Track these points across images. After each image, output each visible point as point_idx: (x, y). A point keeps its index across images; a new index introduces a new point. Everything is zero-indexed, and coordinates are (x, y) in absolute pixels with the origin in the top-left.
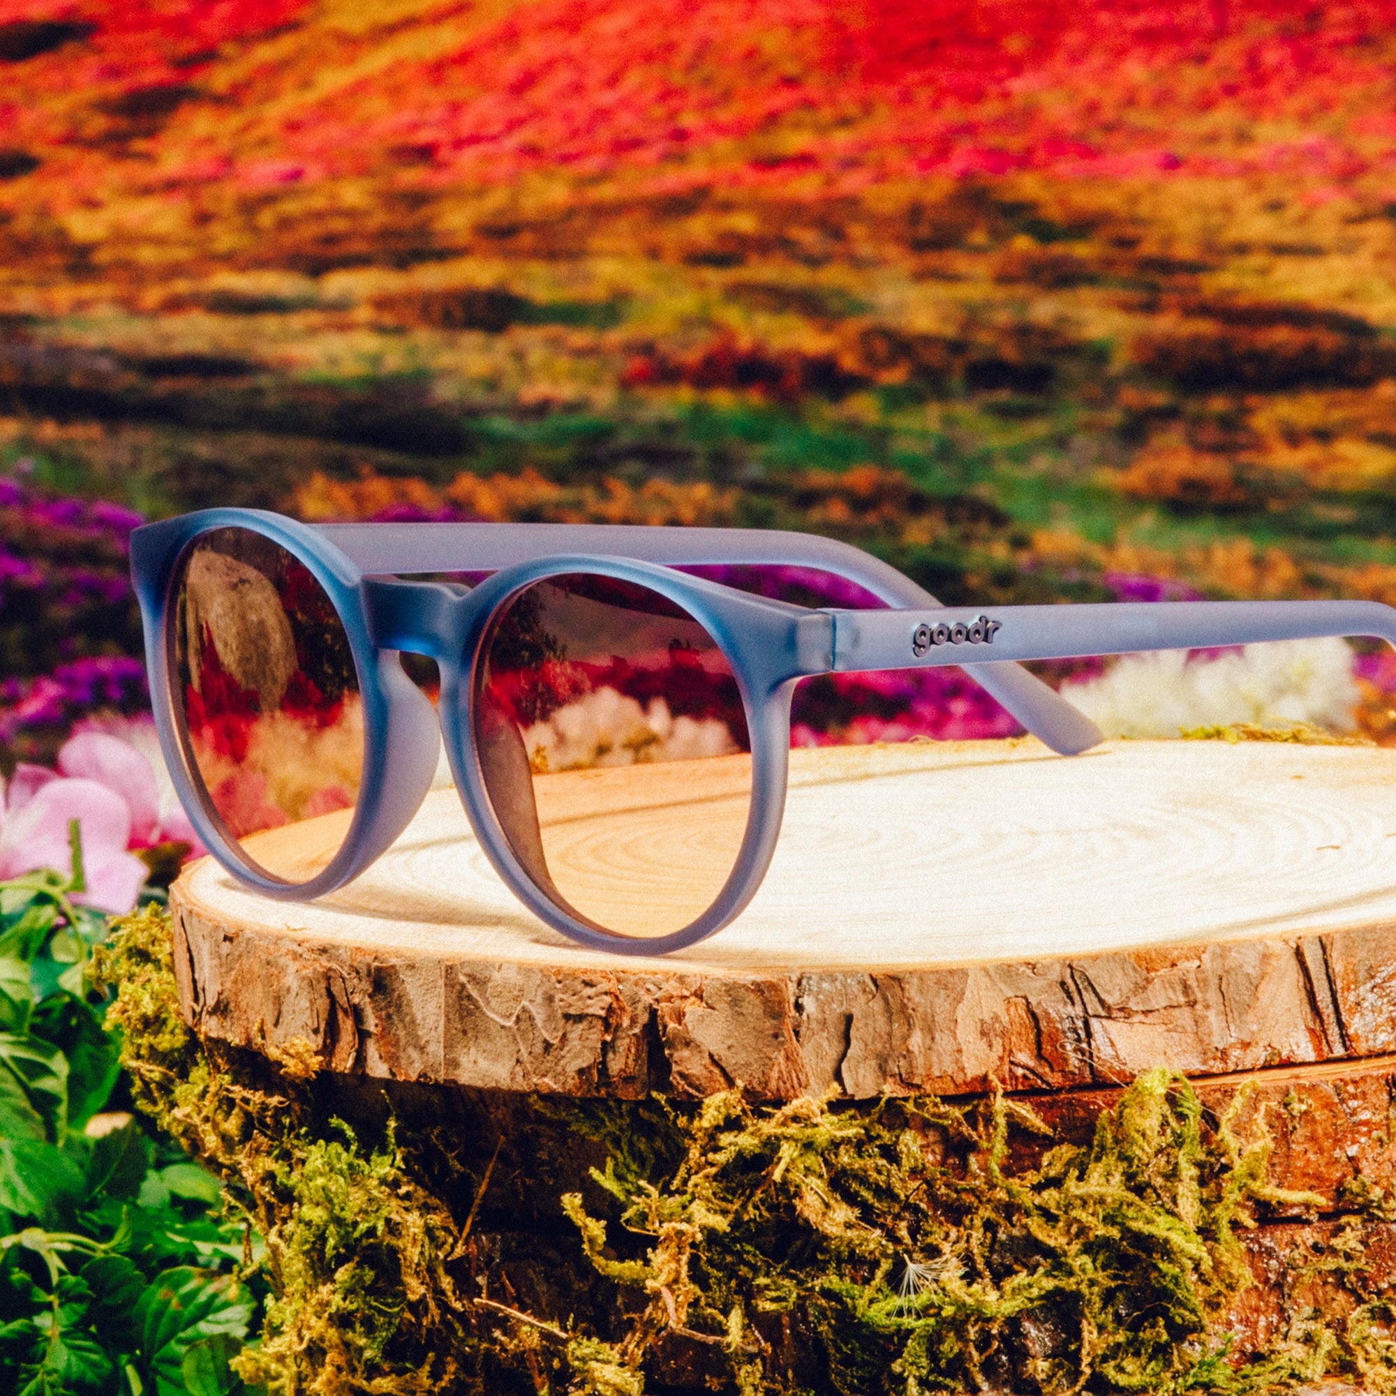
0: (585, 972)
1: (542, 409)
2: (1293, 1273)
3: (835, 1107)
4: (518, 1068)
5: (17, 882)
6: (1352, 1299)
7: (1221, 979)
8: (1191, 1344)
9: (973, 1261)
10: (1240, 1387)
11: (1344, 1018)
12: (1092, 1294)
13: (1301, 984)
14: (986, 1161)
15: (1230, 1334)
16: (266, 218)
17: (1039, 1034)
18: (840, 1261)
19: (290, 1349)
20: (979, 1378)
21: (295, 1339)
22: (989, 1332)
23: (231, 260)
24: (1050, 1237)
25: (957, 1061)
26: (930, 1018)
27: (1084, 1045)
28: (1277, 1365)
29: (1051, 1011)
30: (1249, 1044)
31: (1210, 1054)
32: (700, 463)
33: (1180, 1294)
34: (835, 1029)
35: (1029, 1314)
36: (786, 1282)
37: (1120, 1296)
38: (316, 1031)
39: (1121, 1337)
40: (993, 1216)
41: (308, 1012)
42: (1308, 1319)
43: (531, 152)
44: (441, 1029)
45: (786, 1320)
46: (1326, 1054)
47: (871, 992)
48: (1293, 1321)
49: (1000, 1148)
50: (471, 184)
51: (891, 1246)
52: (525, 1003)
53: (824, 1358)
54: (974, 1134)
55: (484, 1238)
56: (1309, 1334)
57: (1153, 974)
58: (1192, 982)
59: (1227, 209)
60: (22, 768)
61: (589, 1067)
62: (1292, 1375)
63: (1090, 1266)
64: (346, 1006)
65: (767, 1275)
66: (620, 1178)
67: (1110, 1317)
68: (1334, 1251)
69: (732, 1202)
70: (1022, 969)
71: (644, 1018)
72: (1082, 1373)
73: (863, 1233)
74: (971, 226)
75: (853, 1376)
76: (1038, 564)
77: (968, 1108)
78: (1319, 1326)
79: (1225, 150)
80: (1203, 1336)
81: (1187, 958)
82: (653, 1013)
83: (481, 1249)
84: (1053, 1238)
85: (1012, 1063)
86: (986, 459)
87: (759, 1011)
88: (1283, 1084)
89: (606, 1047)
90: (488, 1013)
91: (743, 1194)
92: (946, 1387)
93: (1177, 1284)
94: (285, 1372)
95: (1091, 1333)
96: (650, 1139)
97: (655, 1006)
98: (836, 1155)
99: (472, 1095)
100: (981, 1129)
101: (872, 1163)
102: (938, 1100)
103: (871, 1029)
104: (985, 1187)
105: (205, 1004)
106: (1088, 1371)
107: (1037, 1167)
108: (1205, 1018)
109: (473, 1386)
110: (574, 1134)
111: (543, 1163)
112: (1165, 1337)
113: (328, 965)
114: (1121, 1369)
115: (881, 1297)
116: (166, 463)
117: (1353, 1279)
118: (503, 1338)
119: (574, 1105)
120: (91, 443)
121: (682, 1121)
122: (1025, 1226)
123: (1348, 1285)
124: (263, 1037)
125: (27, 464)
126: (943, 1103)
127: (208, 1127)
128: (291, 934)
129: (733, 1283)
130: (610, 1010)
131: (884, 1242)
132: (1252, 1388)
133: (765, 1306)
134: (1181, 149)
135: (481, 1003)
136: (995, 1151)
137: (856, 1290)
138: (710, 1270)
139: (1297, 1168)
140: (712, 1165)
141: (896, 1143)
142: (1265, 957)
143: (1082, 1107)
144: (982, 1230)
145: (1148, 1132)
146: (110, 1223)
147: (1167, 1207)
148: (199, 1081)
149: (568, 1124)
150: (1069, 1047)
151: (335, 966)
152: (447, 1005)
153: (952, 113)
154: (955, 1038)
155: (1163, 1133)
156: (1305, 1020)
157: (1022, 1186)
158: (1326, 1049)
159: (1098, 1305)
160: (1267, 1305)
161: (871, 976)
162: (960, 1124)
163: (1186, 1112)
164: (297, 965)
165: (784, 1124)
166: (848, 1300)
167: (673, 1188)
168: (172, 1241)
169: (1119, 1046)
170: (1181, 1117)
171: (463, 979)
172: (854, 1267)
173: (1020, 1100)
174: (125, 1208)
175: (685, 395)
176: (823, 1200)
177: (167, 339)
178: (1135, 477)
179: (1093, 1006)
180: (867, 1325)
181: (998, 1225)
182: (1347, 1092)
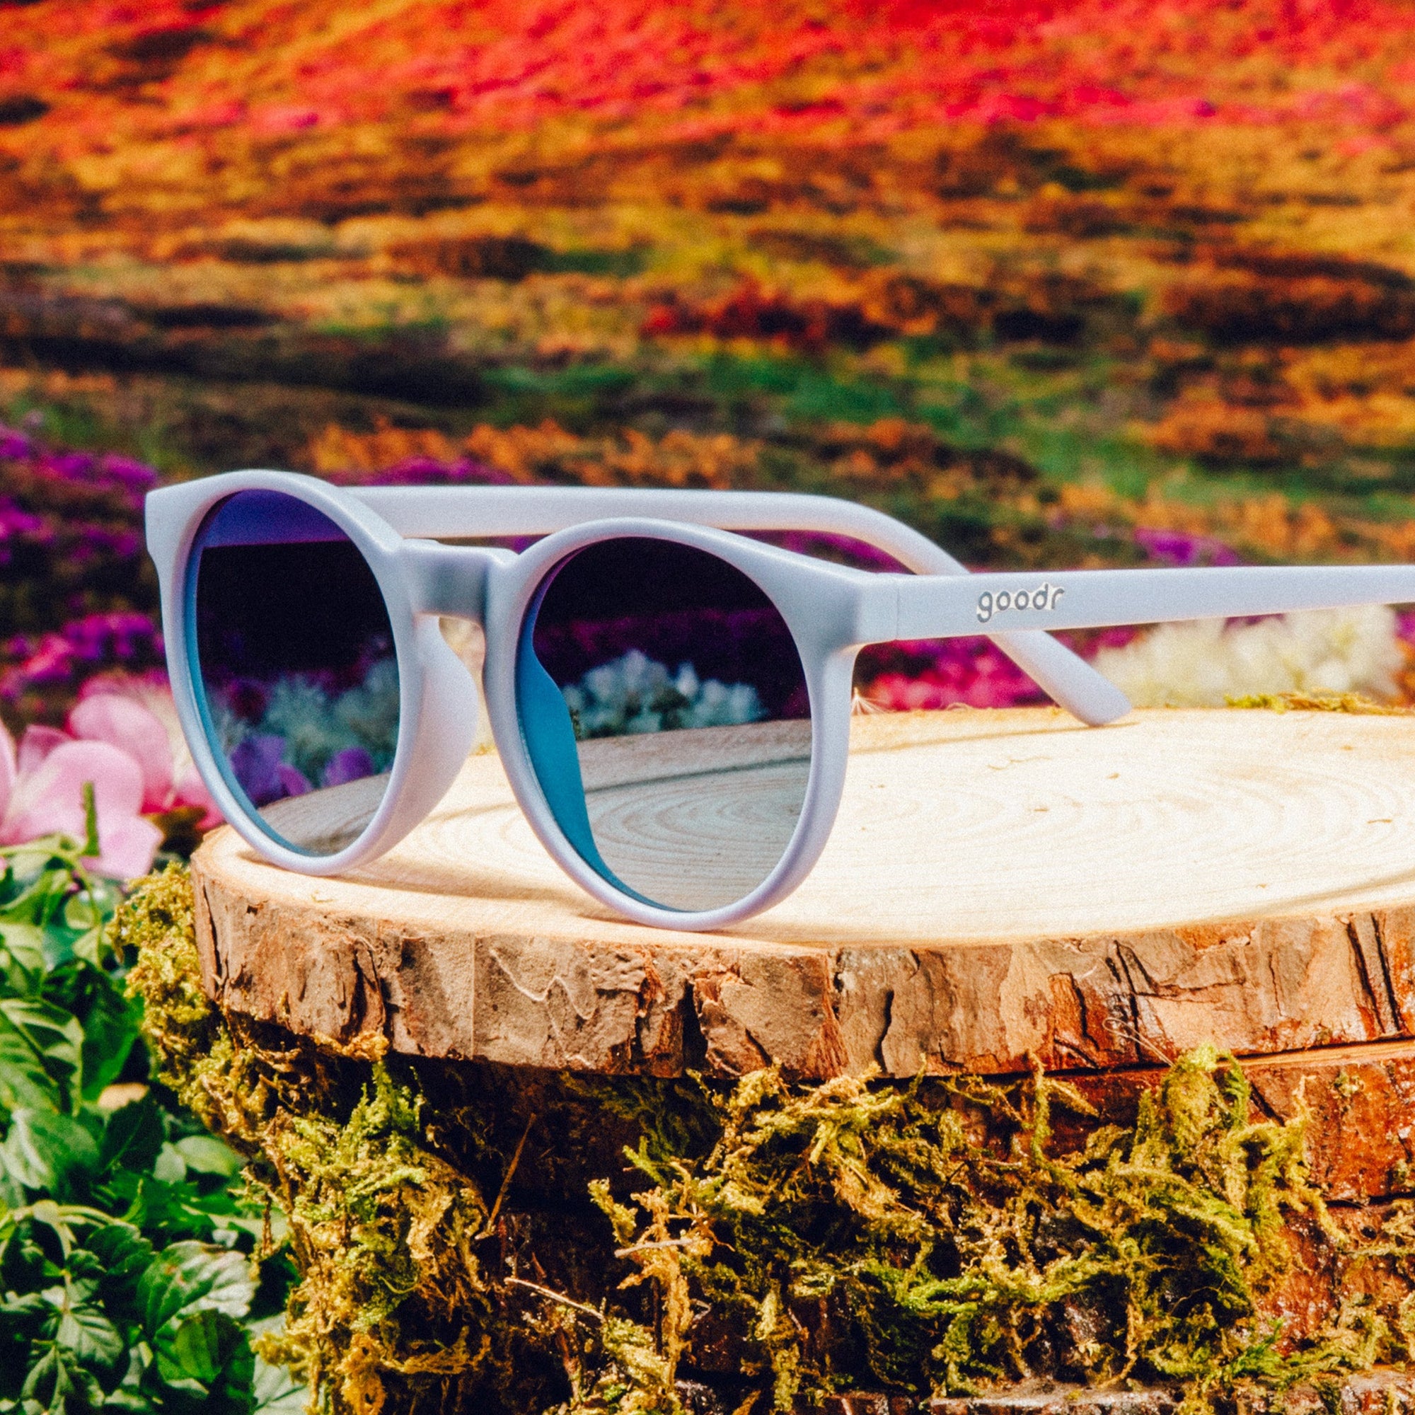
0: (619, 946)
1: (561, 359)
2: (1343, 1258)
3: (874, 1086)
4: (551, 1045)
5: (29, 847)
6: (1404, 1285)
7: (1271, 956)
8: (1239, 1330)
9: (1016, 1245)
10: (1289, 1374)
11: (1397, 997)
12: (1137, 1278)
13: (1353, 961)
14: (1029, 1142)
15: (1279, 1320)
16: (281, 165)
17: (1084, 1010)
18: (879, 1244)
19: (315, 1330)
20: (1022, 1365)
21: (320, 1321)
22: (1032, 1317)
23: (245, 208)
24: (1095, 1220)
25: (1000, 1040)
26: (972, 996)
27: (1131, 1024)
28: (1327, 1352)
29: (1096, 988)
30: (1299, 1023)
31: (1259, 1033)
32: (721, 415)
33: (1228, 1278)
34: (876, 1005)
35: (1073, 1299)
36: (823, 1266)
37: (1166, 1281)
38: (342, 1006)
39: (1167, 1323)
40: (1036, 1198)
41: (334, 987)
42: (1359, 1305)
43: (551, 97)
44: (471, 1004)
45: (823, 1305)
46: (1378, 1033)
47: (913, 969)
48: (1344, 1307)
49: (1043, 1129)
50: (490, 129)
51: (931, 1228)
52: (557, 977)
53: (863, 1343)
54: (1017, 1114)
55: (513, 1218)
56: (1359, 1320)
57: (1201, 951)
58: (1242, 960)
59: (1262, 157)
60: (33, 730)
61: (623, 1044)
62: (1342, 1363)
63: (1135, 1249)
64: (373, 980)
65: (805, 1257)
66: (652, 1157)
67: (1156, 1303)
68: (1386, 1237)
69: (766, 1183)
70: (1067, 945)
71: (679, 994)
72: (1128, 1360)
73: (902, 1215)
74: (1001, 174)
75: (892, 1363)
76: (1067, 519)
77: (1011, 1088)
78: (1370, 1313)
79: (1261, 98)
80: (1252, 1321)
81: (1236, 935)
82: (688, 988)
83: (511, 1228)
84: (1098, 1221)
85: (1056, 1041)
86: (1015, 412)
87: (797, 987)
88: (1333, 1064)
89: (640, 1024)
90: (520, 988)
91: (778, 1175)
92: (988, 1374)
93: (1225, 1268)
94: (307, 1354)
95: (1136, 1318)
96: (685, 1118)
97: (691, 982)
98: (876, 1135)
99: (502, 1071)
100: (1024, 1109)
101: (912, 1144)
102: (980, 1079)
103: (912, 1007)
104: (1028, 1169)
105: (228, 977)
106: (1133, 1357)
107: (1081, 1148)
108: (1254, 996)
109: (501, 1370)
110: (606, 1113)
111: (574, 1142)
112: (1212, 1323)
113: (355, 938)
114: (1167, 1356)
115: (921, 1281)
116: (179, 416)
117: (1405, 1264)
118: (533, 1321)
119: (607, 1083)
120: (101, 394)
121: (717, 1100)
122: (1069, 1209)
123: (1400, 1271)
124: (288, 1011)
125: (36, 417)
126: (985, 1083)
127: (231, 1102)
128: (319, 906)
129: (769, 1267)
130: (645, 984)
131: (924, 1225)
132: (1301, 1375)
133: (801, 1290)
134: (1214, 96)
135: (512, 977)
136: (1037, 1132)
137: (896, 1272)
138: (745, 1252)
139: (1348, 1150)
140: (747, 1144)
141: (937, 1124)
142: (1316, 934)
143: (1129, 1087)
144: (1025, 1213)
145: (1195, 1112)
146: (125, 1196)
147: (1215, 1189)
148: (220, 1056)
149: (600, 1102)
150: (1115, 1026)
151: (362, 939)
152: (477, 980)
153: (982, 59)
154: (998, 1017)
155: (1210, 1114)
156: (1356, 999)
157: (1067, 1168)
158: (1378, 1028)
159: (1143, 1290)
160: (1317, 1290)
161: (912, 952)
162: (1003, 1104)
163: (1235, 1092)
164: (323, 937)
165: (821, 1104)
166: (888, 1284)
167: (706, 1168)
168: (186, 1213)
169: (1166, 1025)
170: (1230, 1098)
171: (493, 953)
172: (894, 1251)
173: (1065, 1080)
174: (141, 1182)
175: (707, 345)
176: (862, 1181)
177: (179, 288)
178: (1167, 431)
179: (1140, 984)
180: (907, 1309)
181: (1042, 1207)
182: (1399, 1072)
